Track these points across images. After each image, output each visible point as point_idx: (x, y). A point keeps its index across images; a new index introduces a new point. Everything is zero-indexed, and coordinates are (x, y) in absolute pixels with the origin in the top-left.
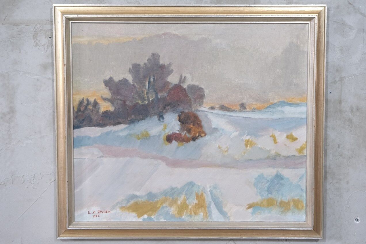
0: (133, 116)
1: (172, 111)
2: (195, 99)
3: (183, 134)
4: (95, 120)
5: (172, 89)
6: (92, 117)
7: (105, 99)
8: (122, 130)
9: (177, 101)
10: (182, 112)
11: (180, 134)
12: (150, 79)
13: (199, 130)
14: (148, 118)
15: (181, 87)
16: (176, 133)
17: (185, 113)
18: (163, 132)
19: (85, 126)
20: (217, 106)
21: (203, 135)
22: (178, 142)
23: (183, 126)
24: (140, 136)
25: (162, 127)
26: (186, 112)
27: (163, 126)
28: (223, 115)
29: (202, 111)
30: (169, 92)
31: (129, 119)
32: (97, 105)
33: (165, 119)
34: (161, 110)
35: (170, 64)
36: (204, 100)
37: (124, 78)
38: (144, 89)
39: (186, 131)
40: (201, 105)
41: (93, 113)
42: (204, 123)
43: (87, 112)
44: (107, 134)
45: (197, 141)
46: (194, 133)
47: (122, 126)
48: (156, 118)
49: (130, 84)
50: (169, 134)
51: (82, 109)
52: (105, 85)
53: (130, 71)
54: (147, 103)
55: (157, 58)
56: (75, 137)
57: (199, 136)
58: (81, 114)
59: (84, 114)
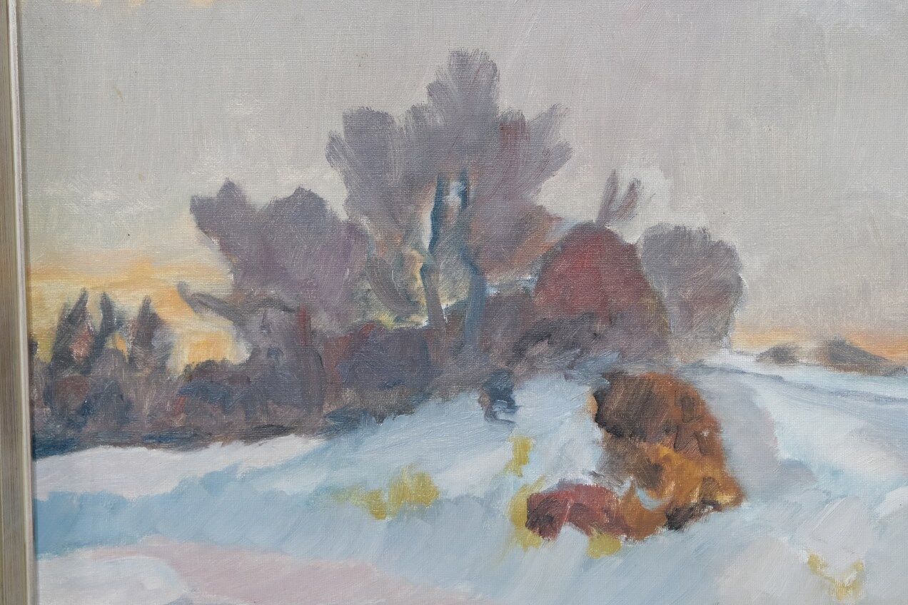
0: (349, 395)
1: (558, 369)
2: (688, 308)
3: (620, 491)
4: (146, 409)
5: (563, 247)
6: (131, 395)
7: (200, 302)
8: (288, 467)
9: (592, 316)
10: (614, 376)
11: (600, 492)
12: (441, 194)
13: (708, 470)
14: (432, 404)
15: (612, 237)
16: (580, 488)
17: (633, 379)
18: (511, 478)
19: (94, 442)
20: (809, 345)
21: (724, 498)
22: (588, 533)
23: (620, 448)
24: (385, 498)
25: (505, 452)
26: (638, 374)
27: (510, 445)
28: (840, 393)
29: (724, 370)
30: (544, 269)
31: (328, 408)
32: (157, 333)
33: (520, 412)
34: (502, 365)
35: (552, 116)
36: (737, 314)
37: (300, 190)
38: (408, 251)
39: (637, 476)
40: (718, 336)
41: (138, 374)
42: (729, 436)
43: (104, 371)
44: (212, 483)
45: (695, 529)
46: (679, 489)
47: (291, 446)
48: (471, 404)
49: (335, 218)
50: (544, 488)
51: (79, 350)
52: (201, 226)
53: (334, 150)
54: (424, 322)
55: (484, 79)
56: (42, 497)
57: (704, 503)
58: (72, 379)
59: (90, 379)
